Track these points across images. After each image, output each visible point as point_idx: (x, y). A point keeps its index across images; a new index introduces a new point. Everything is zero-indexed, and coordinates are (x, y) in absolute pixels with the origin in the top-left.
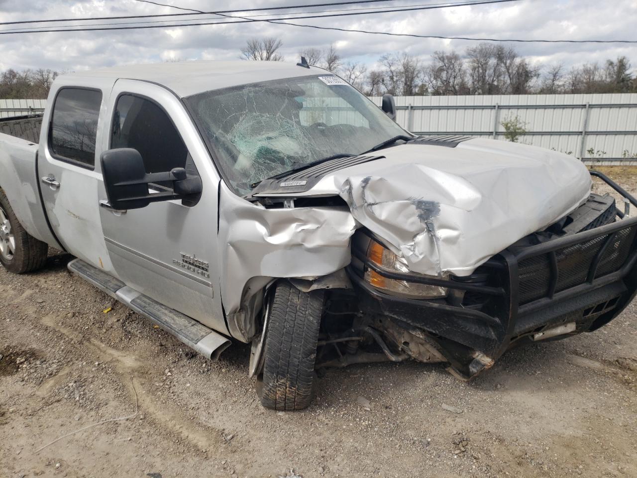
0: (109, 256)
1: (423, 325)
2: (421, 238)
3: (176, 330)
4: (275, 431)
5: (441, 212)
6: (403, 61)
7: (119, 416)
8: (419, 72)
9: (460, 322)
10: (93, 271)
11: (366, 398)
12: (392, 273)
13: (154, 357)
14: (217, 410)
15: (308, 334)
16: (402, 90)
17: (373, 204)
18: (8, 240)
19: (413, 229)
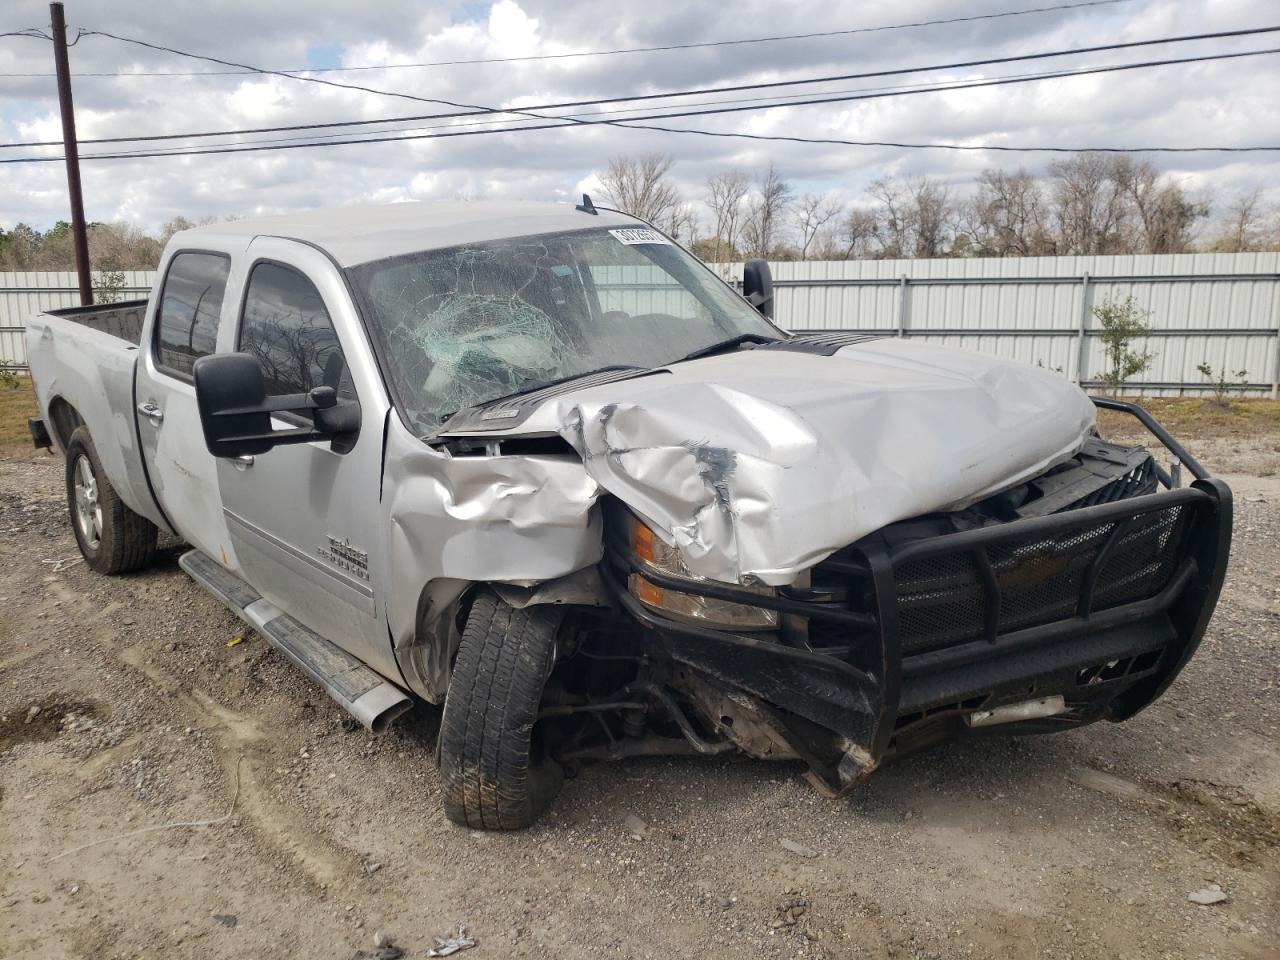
0: (230, 542)
1: (742, 683)
2: (710, 514)
3: (326, 677)
4: (457, 863)
5: (737, 469)
6: (918, 190)
7: (199, 819)
8: (949, 211)
9: (805, 677)
10: (215, 572)
11: (643, 819)
12: (672, 579)
13: (289, 725)
14: (369, 822)
15: (518, 687)
16: (914, 247)
17: (622, 452)
18: (93, 514)
19: (693, 497)
